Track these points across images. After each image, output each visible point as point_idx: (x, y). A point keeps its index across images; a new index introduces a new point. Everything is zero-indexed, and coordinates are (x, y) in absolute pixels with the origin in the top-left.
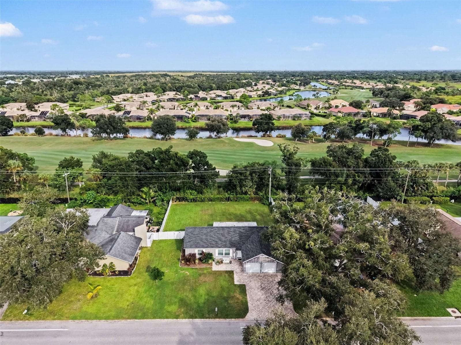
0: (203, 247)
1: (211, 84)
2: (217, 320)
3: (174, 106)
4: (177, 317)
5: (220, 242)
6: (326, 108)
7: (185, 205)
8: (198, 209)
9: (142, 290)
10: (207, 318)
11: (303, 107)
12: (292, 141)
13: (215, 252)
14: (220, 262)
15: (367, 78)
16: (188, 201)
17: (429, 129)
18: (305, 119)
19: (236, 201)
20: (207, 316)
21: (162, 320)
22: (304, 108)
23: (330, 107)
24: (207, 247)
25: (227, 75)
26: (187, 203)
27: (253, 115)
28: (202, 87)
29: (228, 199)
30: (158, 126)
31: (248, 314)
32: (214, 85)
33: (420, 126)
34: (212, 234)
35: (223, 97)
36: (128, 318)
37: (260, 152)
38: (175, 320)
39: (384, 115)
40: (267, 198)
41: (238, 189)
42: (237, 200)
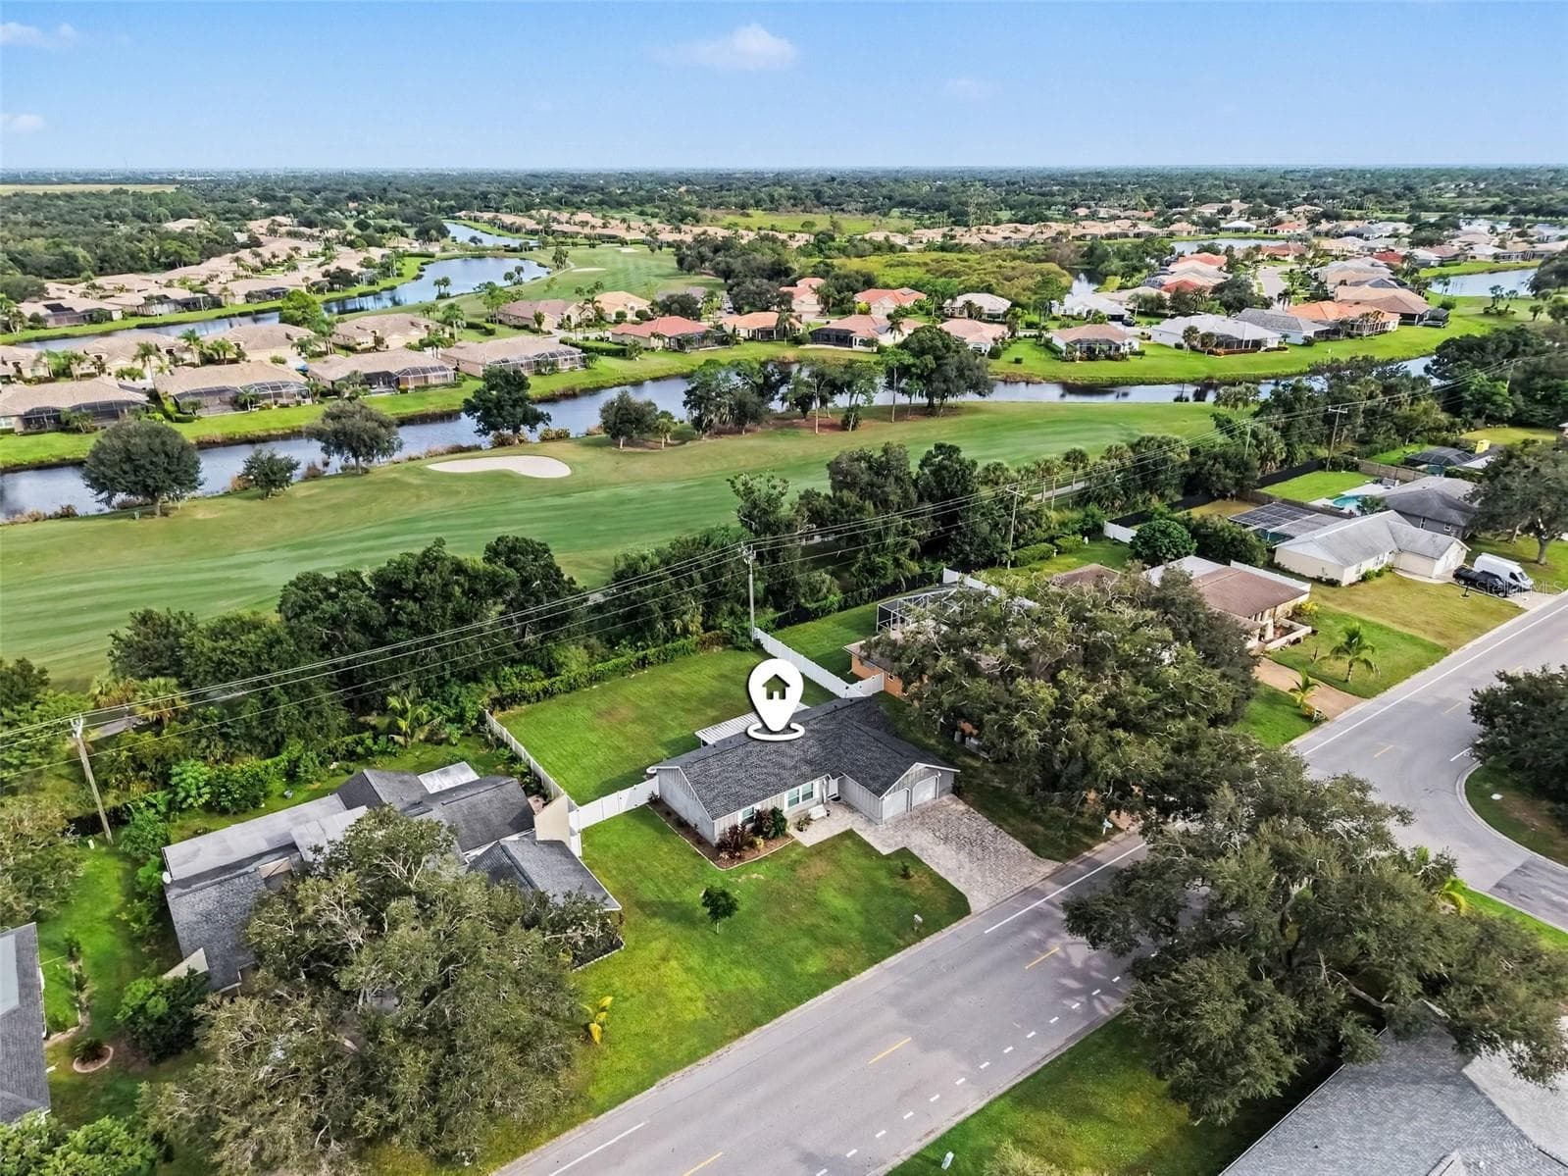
0: (757, 800)
1: (66, 249)
2: (926, 940)
3: (16, 365)
4: (846, 975)
5: (785, 774)
6: (589, 324)
7: (527, 714)
8: (581, 713)
9: (695, 960)
10: (904, 948)
11: (515, 322)
12: (607, 449)
13: (783, 801)
14: (804, 822)
15: (601, 203)
16: (529, 702)
17: (932, 371)
18: (572, 369)
19: (665, 661)
20: (902, 943)
21: (820, 997)
22: (526, 327)
23: (599, 319)
24: (765, 797)
25: (70, 197)
26: (525, 707)
27: (406, 372)
28: (26, 260)
29: (643, 663)
30: (126, 467)
31: (971, 901)
32: (80, 252)
33: (914, 365)
34: (754, 759)
35: (177, 302)
36: (743, 1033)
37: (558, 501)
38: (845, 983)
39: (765, 335)
40: (746, 633)
41: (660, 625)
42: (666, 658)
